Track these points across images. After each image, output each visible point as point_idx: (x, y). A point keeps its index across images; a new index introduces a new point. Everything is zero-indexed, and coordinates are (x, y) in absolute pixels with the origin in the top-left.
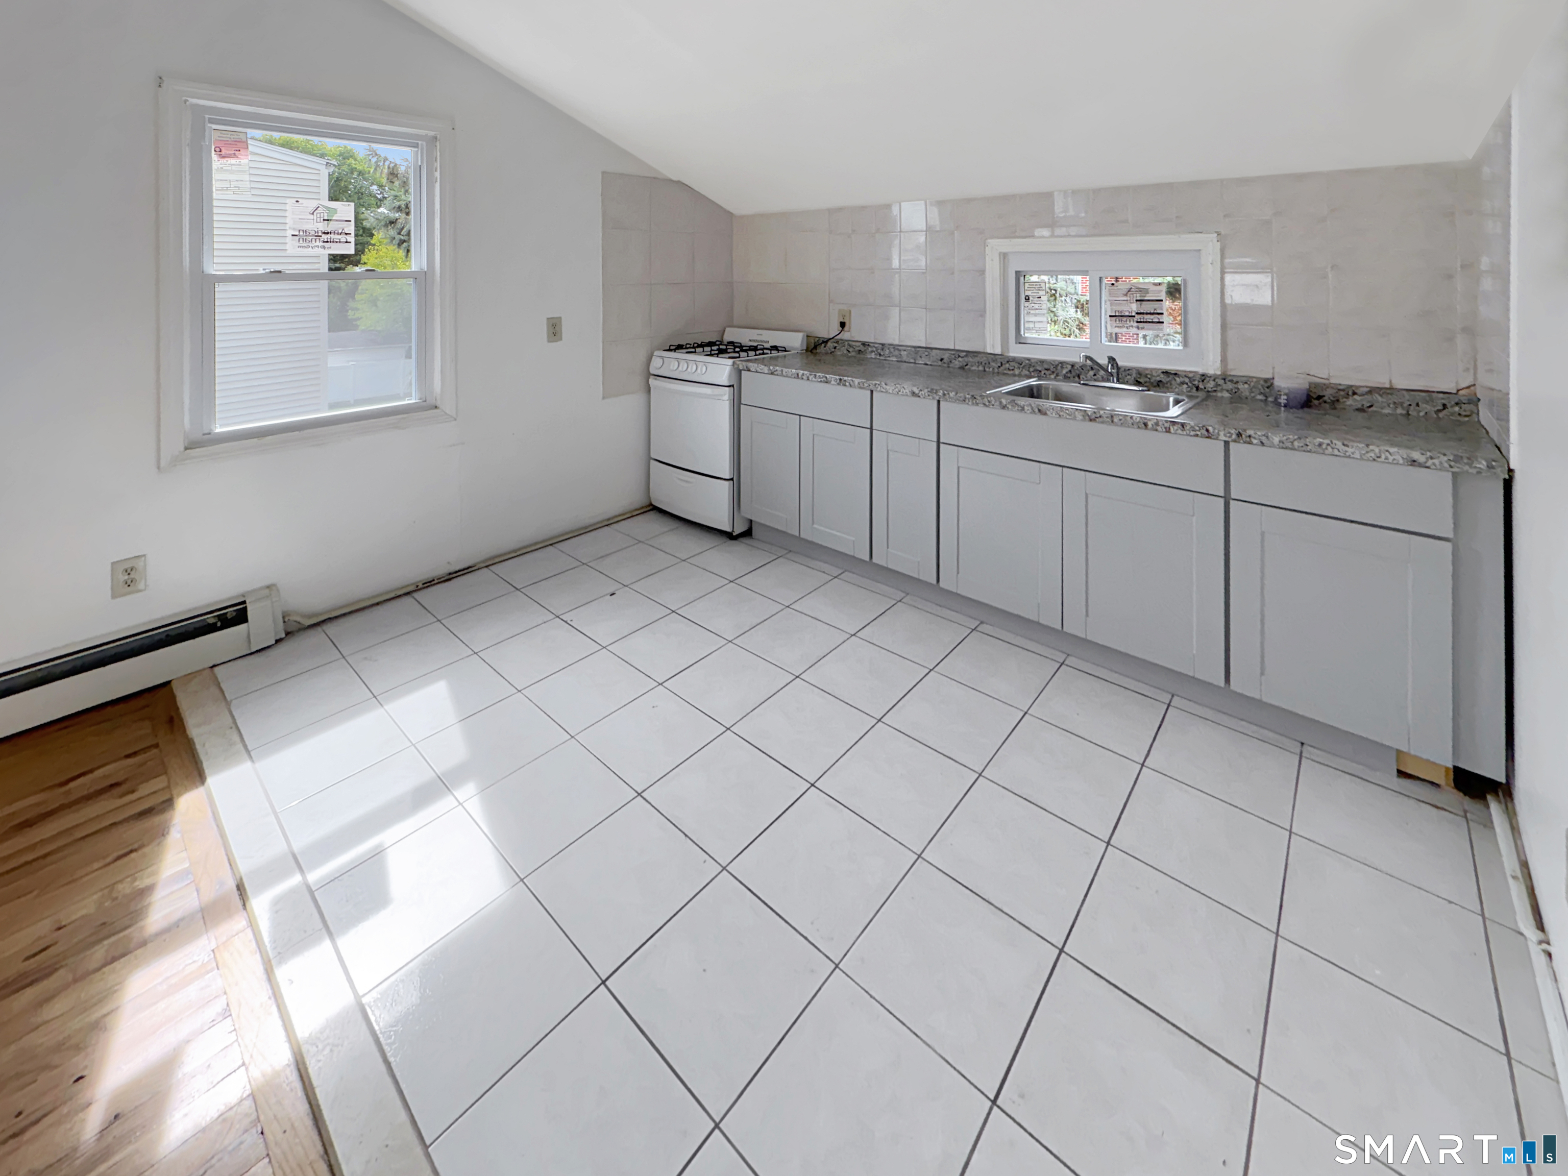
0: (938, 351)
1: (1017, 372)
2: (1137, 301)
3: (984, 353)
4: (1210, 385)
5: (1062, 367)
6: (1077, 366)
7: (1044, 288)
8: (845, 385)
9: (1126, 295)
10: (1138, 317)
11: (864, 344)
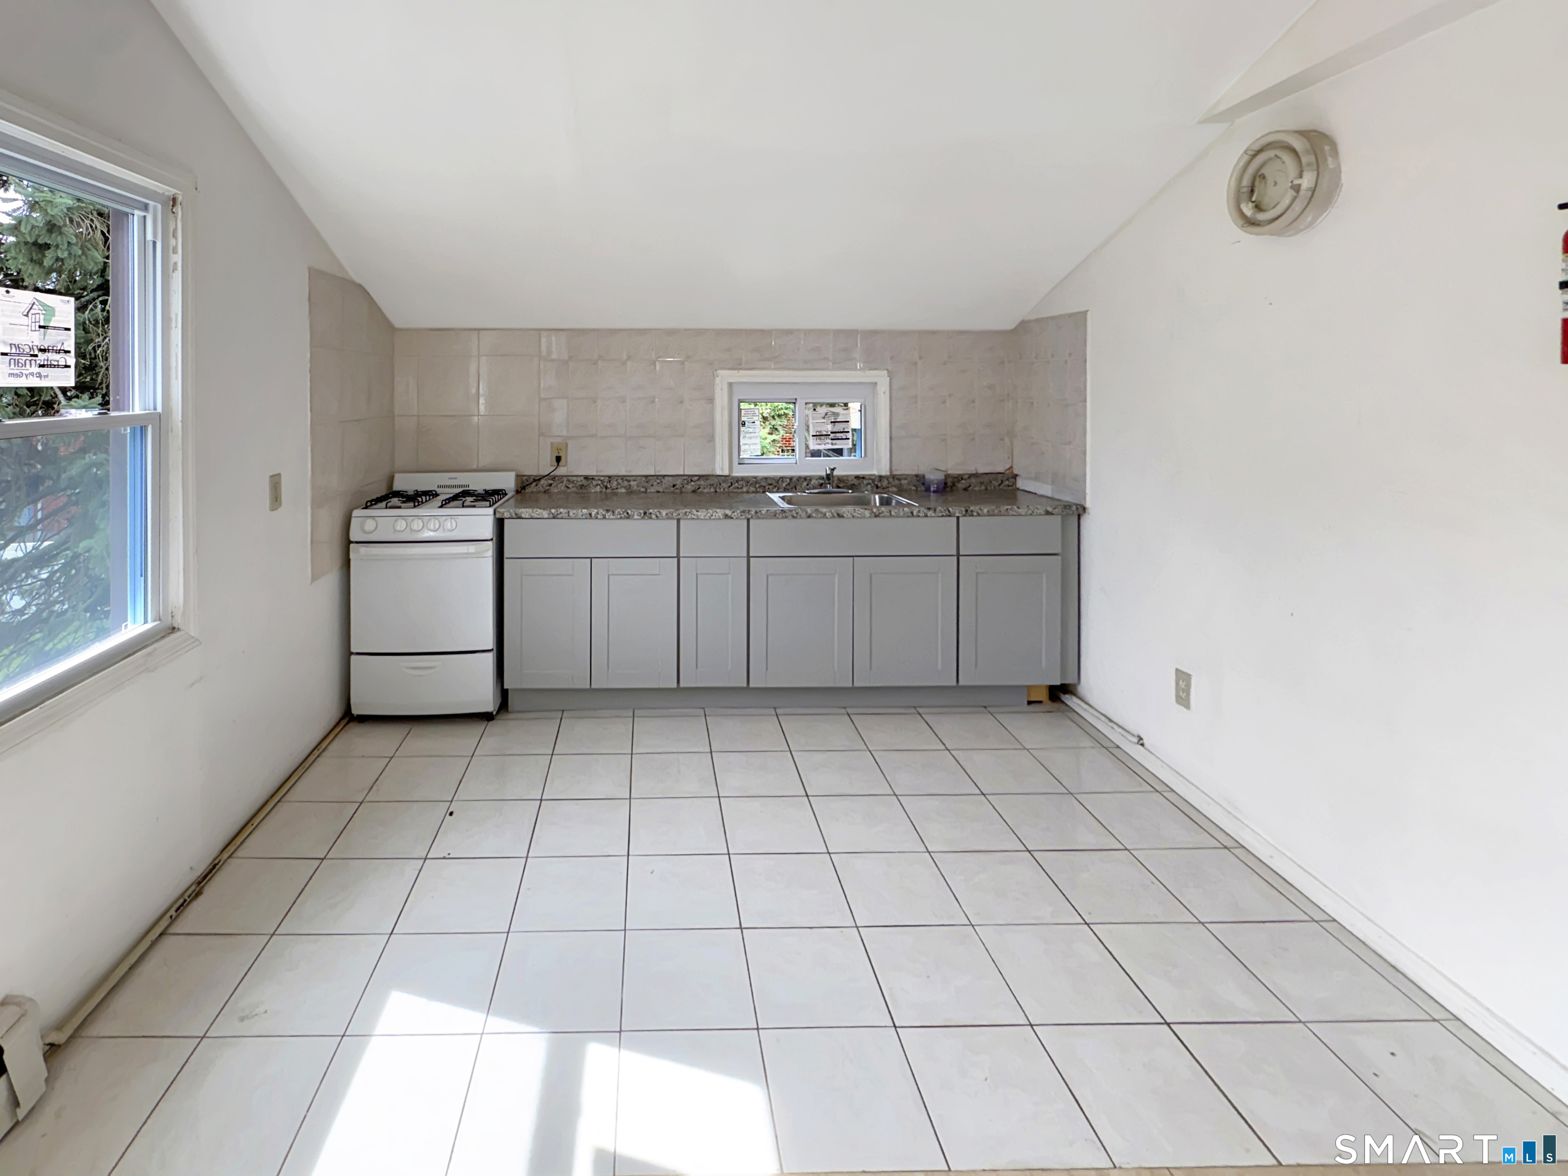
0: (671, 478)
1: (745, 489)
2: (832, 422)
3: (713, 476)
4: (885, 483)
5: (782, 481)
6: (794, 479)
7: (757, 414)
8: (651, 518)
9: (824, 418)
10: (832, 436)
11: (586, 478)
